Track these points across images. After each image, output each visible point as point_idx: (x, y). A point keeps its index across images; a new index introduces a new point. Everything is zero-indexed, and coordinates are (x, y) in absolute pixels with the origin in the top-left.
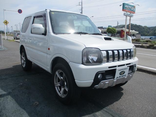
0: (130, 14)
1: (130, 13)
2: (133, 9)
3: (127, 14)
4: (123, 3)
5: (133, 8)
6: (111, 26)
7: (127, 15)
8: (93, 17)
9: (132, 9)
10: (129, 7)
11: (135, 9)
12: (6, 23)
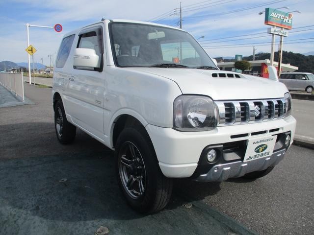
0: (280, 31)
1: (282, 28)
2: (288, 21)
3: (275, 31)
4: (266, 9)
5: (288, 18)
6: (241, 56)
7: (275, 33)
8: (203, 37)
9: (285, 20)
10: (280, 15)
11: (291, 19)
12: (32, 50)
